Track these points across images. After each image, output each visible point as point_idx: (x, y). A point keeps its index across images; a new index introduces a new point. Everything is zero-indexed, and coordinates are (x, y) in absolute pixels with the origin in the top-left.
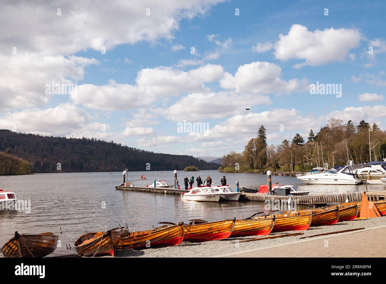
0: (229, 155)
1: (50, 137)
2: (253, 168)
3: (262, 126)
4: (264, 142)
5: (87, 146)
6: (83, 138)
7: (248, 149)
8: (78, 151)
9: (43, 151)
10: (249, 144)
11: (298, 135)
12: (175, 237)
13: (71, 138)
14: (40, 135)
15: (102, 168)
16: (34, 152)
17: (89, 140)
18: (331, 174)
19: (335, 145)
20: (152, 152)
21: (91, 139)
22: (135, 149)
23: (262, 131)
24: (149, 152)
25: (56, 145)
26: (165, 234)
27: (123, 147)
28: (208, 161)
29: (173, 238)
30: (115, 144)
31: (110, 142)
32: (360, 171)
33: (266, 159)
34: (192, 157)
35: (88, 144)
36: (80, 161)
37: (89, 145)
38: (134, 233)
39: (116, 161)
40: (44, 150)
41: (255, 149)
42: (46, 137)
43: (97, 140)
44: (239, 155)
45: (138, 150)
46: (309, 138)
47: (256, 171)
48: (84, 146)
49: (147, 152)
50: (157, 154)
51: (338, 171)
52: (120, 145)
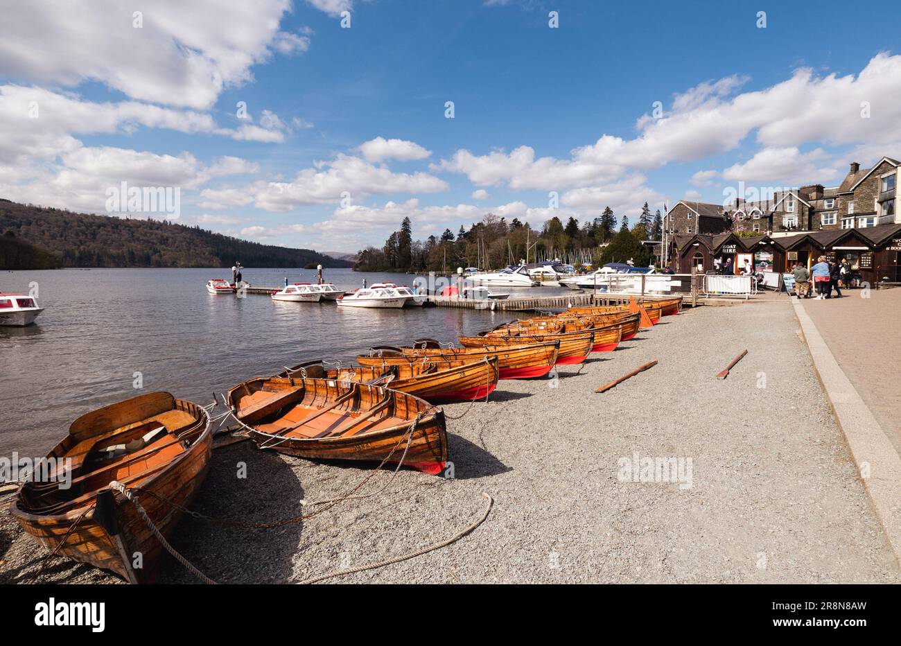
0: (365, 251)
1: (89, 214)
2: (395, 268)
3: (407, 218)
4: (409, 236)
5: (156, 231)
6: (149, 219)
7: (390, 244)
8: (141, 238)
9: (77, 234)
10: (391, 238)
11: (448, 231)
12: (475, 385)
13: (128, 219)
14: (71, 212)
15: (182, 263)
16: (61, 236)
17: (160, 223)
18: (506, 274)
19: (491, 244)
20: (259, 244)
21: (162, 221)
22: (233, 238)
23: (406, 223)
24: (255, 244)
25: (102, 228)
26: (452, 380)
27: (214, 235)
28: (335, 257)
29: (470, 386)
30: (203, 230)
31: (193, 227)
32: (532, 272)
33: (410, 257)
34: (314, 252)
35: (157, 229)
36: (145, 251)
37: (160, 229)
38: (337, 371)
39: (204, 254)
40: (80, 234)
41: (397, 245)
42: (82, 214)
43: (173, 224)
44: (377, 250)
45: (238, 240)
46: (459, 235)
47: (399, 270)
48: (151, 231)
49: (251, 243)
50: (265, 246)
51: (514, 270)
52: (210, 232)
